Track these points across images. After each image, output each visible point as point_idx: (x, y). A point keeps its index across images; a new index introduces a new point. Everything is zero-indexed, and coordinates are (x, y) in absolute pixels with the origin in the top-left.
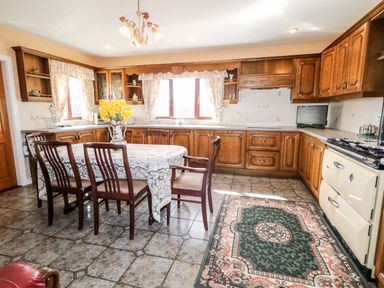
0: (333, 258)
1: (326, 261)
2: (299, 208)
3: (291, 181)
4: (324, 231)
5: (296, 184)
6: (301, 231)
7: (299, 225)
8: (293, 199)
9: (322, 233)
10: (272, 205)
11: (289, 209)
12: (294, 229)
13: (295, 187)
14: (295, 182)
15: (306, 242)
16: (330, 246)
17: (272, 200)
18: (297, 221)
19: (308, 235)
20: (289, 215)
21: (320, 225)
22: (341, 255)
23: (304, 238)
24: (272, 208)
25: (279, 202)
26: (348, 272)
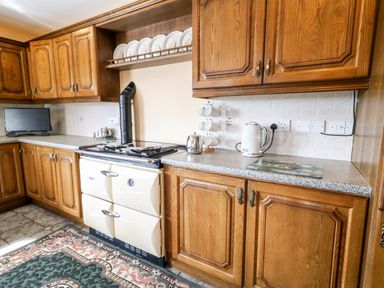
0: (131, 270)
1: (129, 279)
2: (59, 241)
3: (19, 210)
4: (102, 248)
5: (30, 211)
6: (84, 268)
7: (76, 262)
8: (42, 234)
9: (104, 253)
10: (17, 261)
11: (47, 250)
12: (76, 272)
13: (31, 216)
14: (26, 209)
15: (98, 276)
16: (120, 261)
17: (12, 254)
18: (69, 258)
19: (93, 265)
20: (54, 259)
21: (95, 246)
22: (134, 261)
23: (93, 274)
24: (23, 266)
25: (24, 249)
26: (150, 274)
